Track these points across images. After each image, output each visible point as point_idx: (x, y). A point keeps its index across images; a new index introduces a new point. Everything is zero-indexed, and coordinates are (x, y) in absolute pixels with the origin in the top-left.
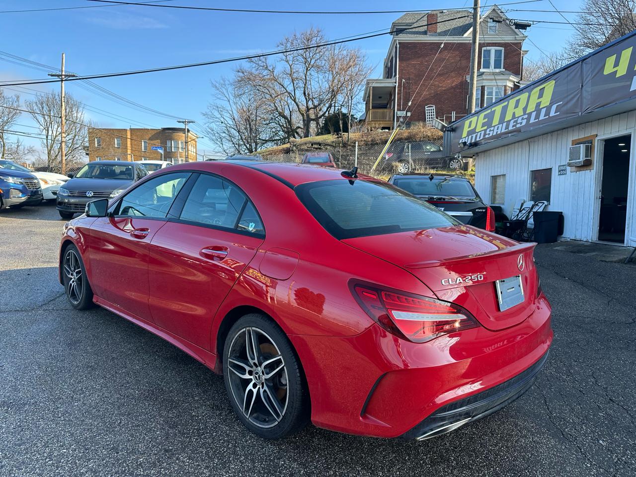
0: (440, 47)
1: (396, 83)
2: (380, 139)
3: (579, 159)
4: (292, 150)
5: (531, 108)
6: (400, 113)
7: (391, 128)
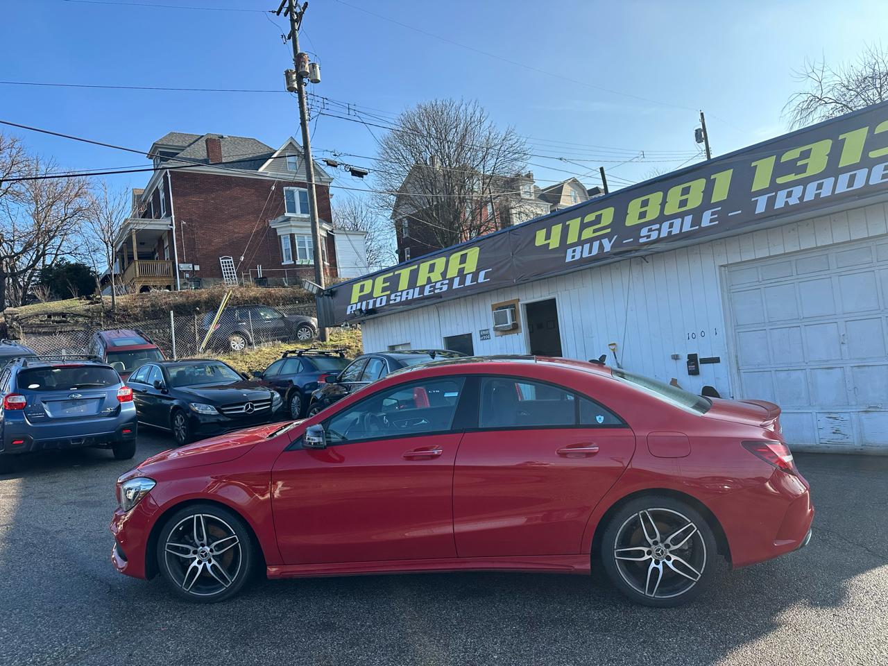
0: (270, 190)
1: (172, 225)
2: (166, 303)
3: (507, 323)
4: (11, 327)
5: (452, 272)
6: (183, 267)
7: (172, 287)
